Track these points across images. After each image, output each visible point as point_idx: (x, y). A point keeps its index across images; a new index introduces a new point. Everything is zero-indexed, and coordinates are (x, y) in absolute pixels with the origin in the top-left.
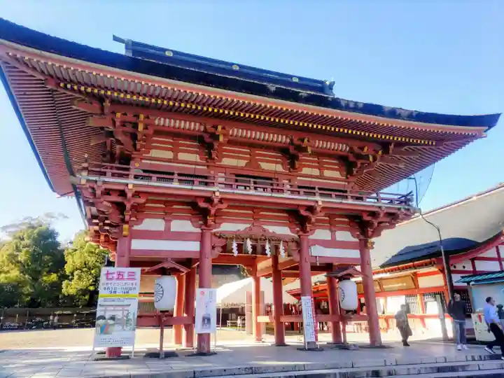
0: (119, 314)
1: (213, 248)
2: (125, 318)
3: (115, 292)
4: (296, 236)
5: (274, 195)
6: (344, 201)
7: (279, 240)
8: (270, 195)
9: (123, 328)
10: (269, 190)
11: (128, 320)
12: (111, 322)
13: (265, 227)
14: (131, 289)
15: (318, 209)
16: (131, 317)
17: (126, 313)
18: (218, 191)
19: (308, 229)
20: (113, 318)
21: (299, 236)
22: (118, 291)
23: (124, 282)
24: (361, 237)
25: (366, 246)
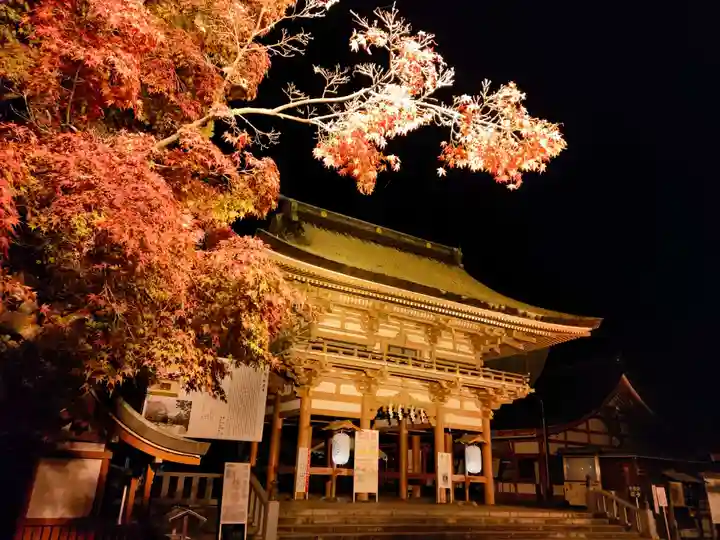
1: (371, 410)
4: (434, 404)
7: (421, 407)
13: (411, 394)
24: (484, 409)
25: (488, 416)
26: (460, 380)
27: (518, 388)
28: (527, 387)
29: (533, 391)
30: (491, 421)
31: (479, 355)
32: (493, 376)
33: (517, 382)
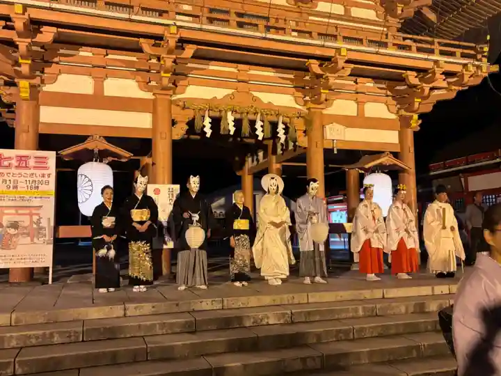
0: (25, 221)
1: (174, 123)
2: (35, 226)
3: (15, 187)
4: (304, 109)
5: (269, 36)
6: (382, 51)
7: (278, 115)
8: (264, 35)
9: (32, 240)
10: (261, 27)
11: (41, 228)
12: (12, 231)
13: (255, 94)
14: (41, 182)
15: (341, 63)
16: (44, 223)
17: (35, 218)
18: (175, 24)
19: (323, 97)
20: (15, 225)
21: (309, 109)
22: (19, 185)
23: (29, 172)
24: (403, 112)
25: (409, 125)
26: (344, 52)
27: (465, 65)
28: (485, 64)
29: (495, 68)
30: (415, 134)
31: (395, 23)
32: (414, 46)
33: (463, 56)
